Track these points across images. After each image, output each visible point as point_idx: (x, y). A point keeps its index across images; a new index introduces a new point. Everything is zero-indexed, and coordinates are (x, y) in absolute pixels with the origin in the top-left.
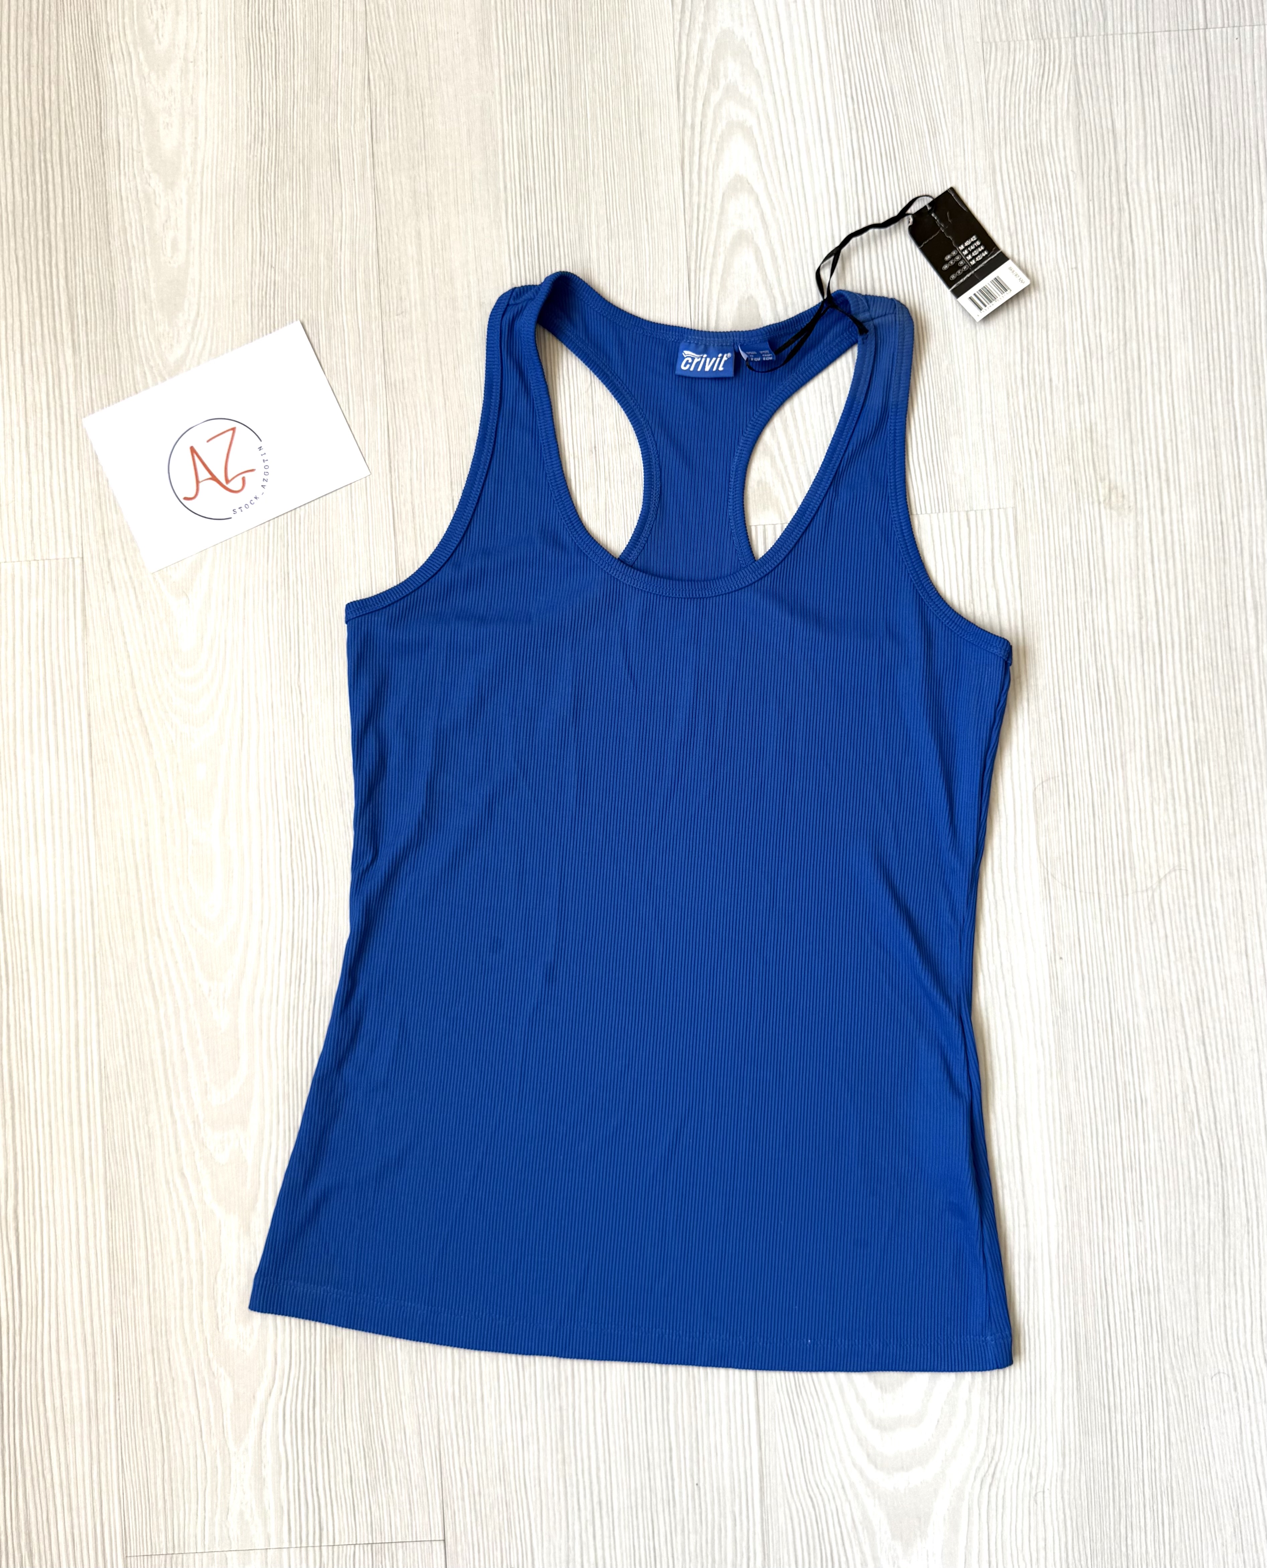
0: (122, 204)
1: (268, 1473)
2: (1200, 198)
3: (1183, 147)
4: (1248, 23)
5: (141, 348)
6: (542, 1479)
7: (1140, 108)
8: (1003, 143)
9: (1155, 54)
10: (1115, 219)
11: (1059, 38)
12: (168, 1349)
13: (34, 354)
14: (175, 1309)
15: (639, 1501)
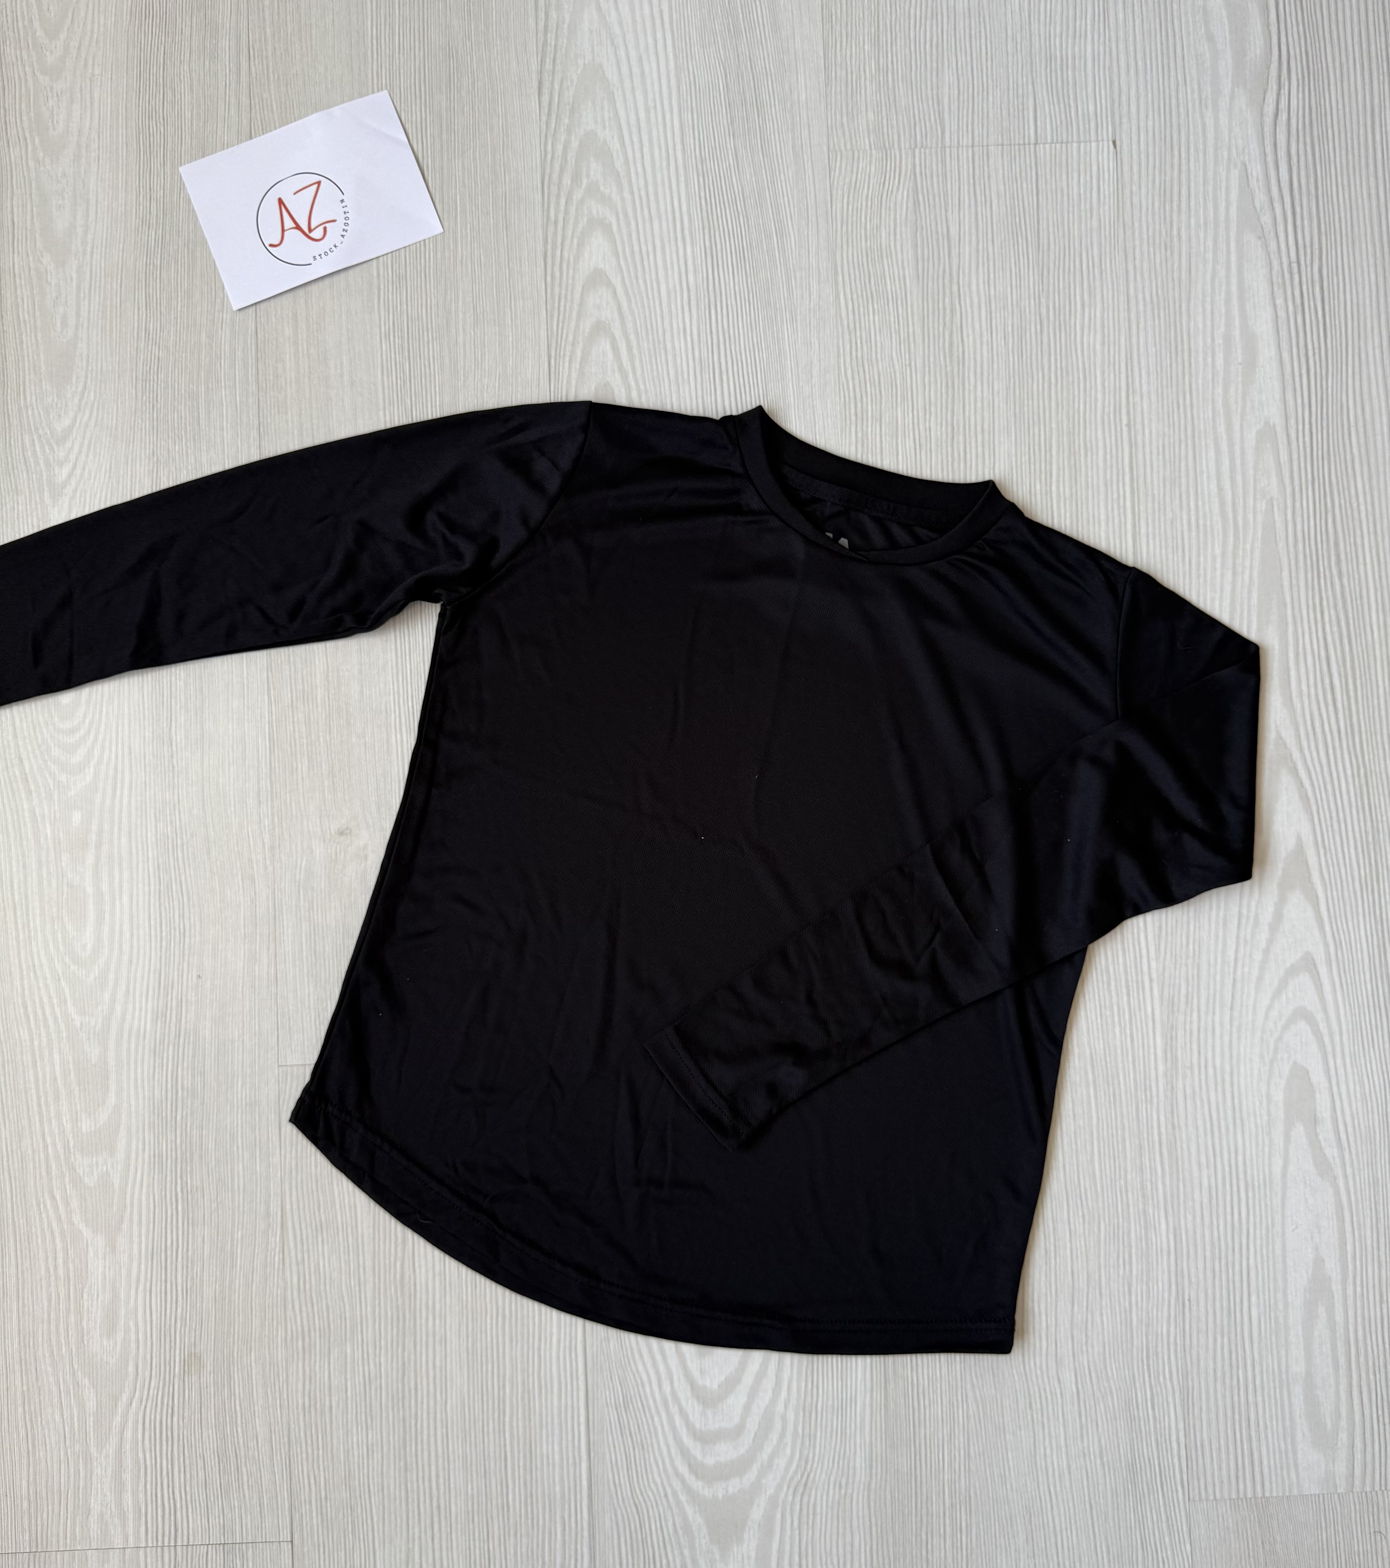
0: (15, 281)
1: (127, 1476)
2: (1027, 302)
3: (1012, 254)
4: (1075, 139)
6: (385, 1484)
7: (973, 217)
8: (845, 246)
9: (988, 167)
10: (948, 319)
11: (900, 149)
12: (35, 1360)
14: (43, 1323)
15: (476, 1506)
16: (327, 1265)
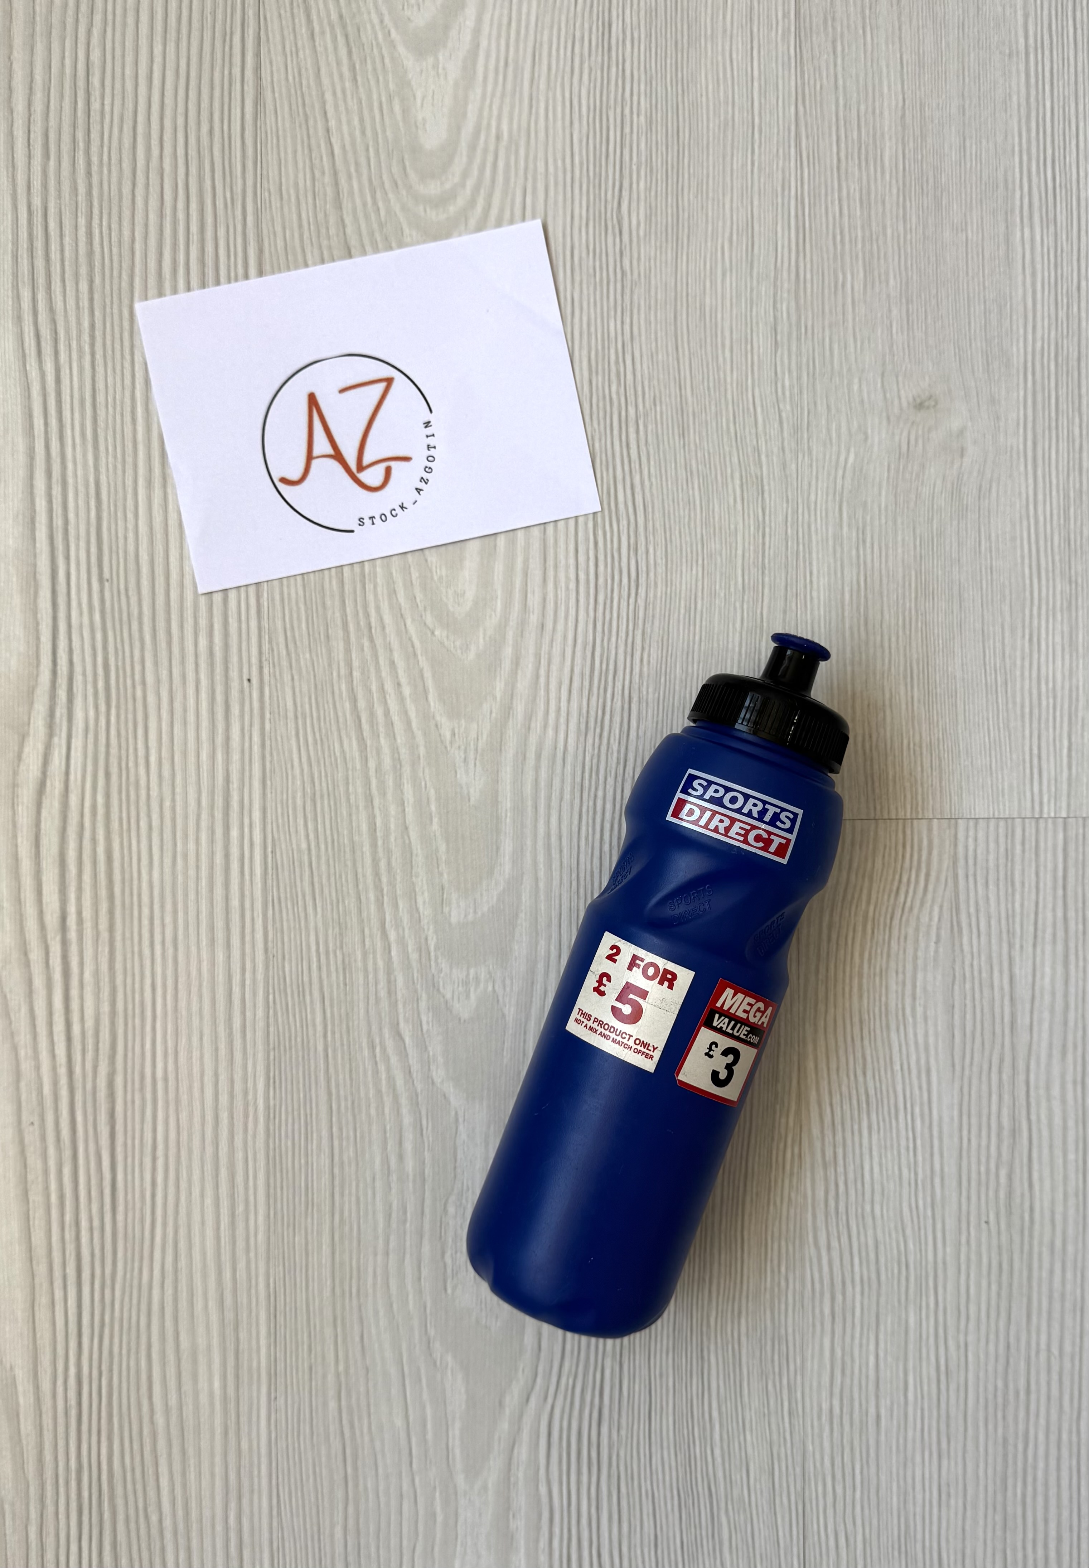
1: (519, 1525)
12: (361, 1320)
16: (876, 1169)
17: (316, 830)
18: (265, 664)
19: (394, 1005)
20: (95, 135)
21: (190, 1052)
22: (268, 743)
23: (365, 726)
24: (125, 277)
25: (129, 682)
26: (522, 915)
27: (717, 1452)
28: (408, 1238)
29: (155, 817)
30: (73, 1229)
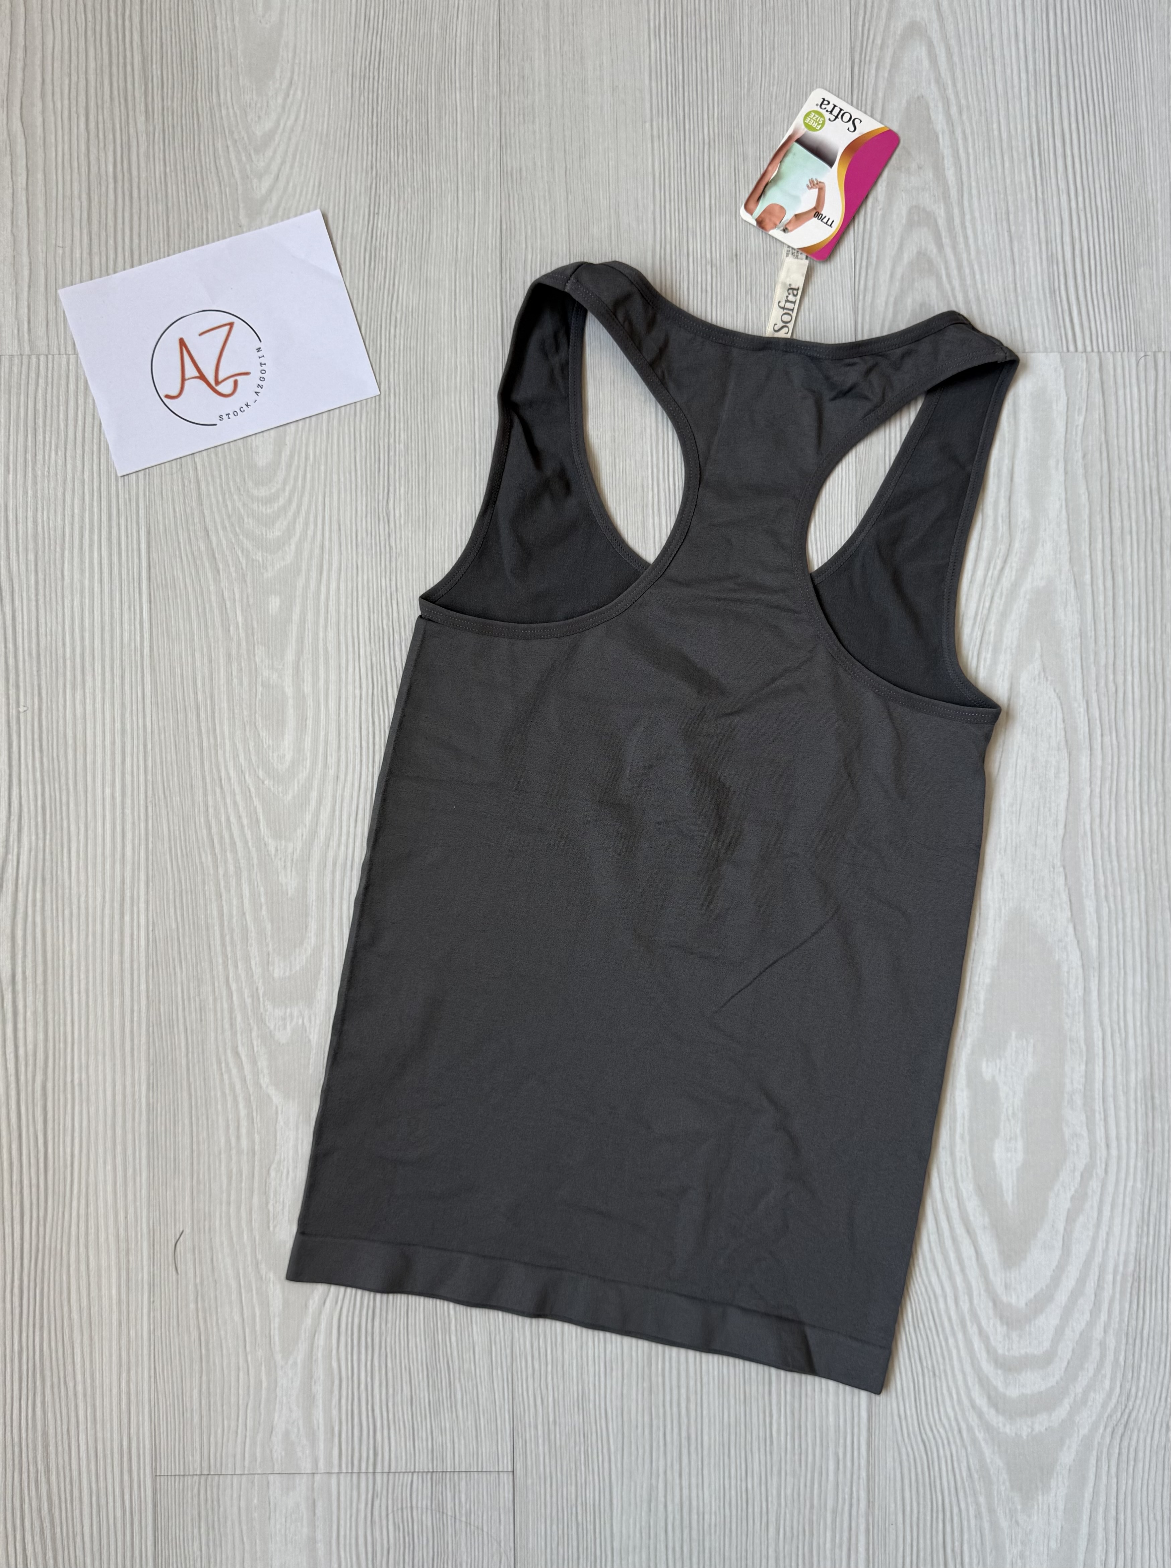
5: (224, 118)
13: (100, 118)
17: (183, 915)
18: (149, 805)
19: (234, 1034)
20: (40, 457)
21: (97, 1067)
22: (150, 857)
23: (217, 846)
24: (58, 549)
25: (58, 817)
26: (323, 972)
27: (453, 1338)
28: (243, 1192)
29: (75, 907)
30: (19, 1187)
